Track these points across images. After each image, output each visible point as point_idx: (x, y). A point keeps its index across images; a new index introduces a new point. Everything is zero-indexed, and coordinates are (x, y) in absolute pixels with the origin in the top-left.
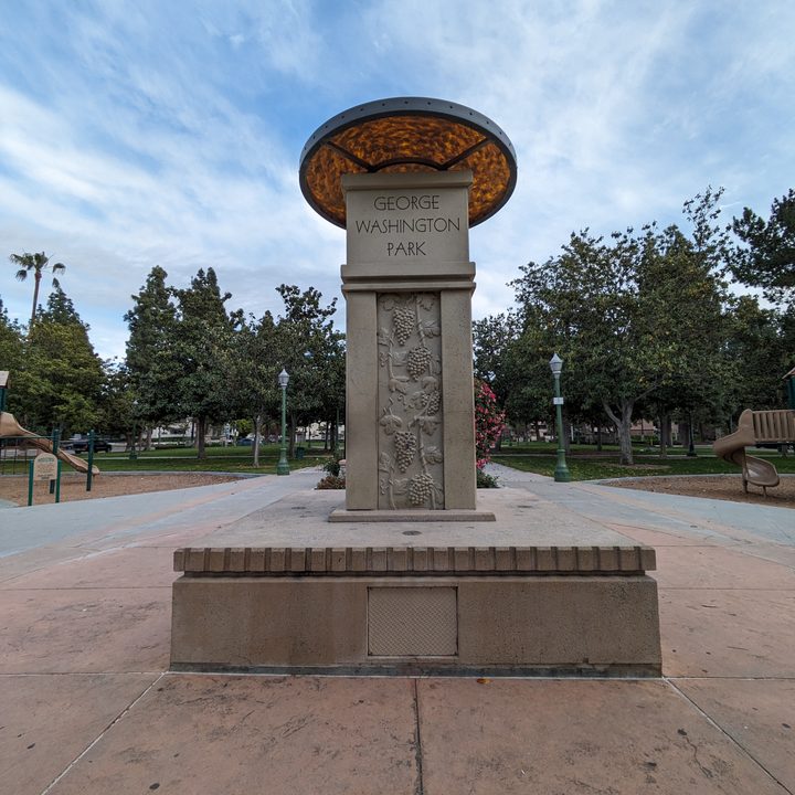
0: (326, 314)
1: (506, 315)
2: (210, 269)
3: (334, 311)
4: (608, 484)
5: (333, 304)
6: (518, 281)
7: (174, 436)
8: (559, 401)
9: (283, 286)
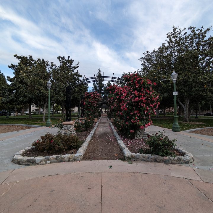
0: (75, 68)
1: (137, 72)
2: (43, 59)
3: (78, 67)
4: (193, 132)
5: (78, 64)
6: (142, 58)
7: (36, 111)
8: (175, 93)
9: (59, 56)
